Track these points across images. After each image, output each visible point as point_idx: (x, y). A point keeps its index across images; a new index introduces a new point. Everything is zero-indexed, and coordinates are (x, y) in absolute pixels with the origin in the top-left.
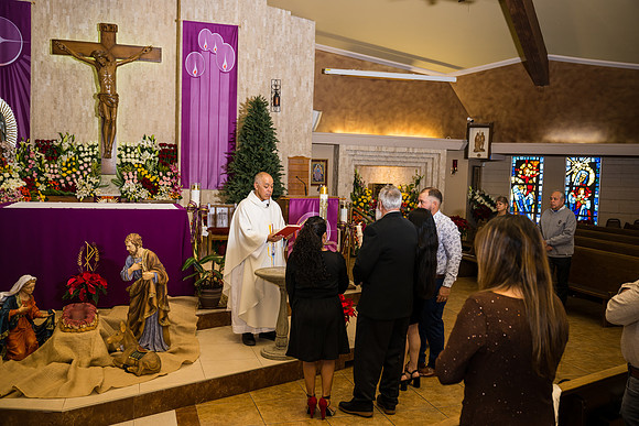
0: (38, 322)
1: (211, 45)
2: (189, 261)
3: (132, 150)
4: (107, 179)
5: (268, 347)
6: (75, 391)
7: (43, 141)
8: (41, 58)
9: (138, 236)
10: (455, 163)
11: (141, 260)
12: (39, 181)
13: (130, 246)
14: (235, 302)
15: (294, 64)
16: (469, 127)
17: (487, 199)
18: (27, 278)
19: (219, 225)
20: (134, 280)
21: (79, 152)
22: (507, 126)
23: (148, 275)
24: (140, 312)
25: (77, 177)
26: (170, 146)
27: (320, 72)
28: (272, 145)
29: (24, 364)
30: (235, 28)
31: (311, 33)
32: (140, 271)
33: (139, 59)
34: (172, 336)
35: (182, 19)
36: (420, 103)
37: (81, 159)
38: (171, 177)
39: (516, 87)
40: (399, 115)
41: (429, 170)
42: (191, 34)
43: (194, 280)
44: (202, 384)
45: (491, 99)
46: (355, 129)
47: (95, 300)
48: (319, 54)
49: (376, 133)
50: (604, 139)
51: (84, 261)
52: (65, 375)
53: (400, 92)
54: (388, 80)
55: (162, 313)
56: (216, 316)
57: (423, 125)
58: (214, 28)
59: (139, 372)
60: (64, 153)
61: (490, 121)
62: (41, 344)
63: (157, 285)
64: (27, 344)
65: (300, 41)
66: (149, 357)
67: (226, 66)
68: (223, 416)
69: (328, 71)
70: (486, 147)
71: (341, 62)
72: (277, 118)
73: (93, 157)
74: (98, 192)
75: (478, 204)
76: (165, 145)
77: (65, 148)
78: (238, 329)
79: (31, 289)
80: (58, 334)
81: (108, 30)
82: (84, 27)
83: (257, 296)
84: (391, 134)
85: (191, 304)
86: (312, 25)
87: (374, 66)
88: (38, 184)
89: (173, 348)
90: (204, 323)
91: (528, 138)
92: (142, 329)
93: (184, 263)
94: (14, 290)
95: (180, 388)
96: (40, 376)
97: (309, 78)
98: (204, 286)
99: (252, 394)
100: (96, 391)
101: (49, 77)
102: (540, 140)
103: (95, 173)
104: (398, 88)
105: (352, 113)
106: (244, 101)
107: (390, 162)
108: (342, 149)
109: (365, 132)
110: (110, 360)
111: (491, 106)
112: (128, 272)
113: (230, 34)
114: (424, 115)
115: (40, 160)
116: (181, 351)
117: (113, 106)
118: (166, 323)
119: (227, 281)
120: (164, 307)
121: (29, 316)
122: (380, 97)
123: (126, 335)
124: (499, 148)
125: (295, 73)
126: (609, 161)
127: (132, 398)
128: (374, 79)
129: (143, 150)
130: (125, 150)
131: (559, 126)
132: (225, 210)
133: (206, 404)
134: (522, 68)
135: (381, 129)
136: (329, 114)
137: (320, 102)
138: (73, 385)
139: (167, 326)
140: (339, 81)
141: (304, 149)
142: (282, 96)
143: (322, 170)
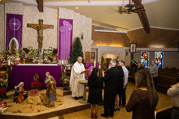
0: (24, 94)
1: (66, 24)
2: (61, 78)
3: (46, 50)
4: (40, 58)
5: (81, 100)
6: (34, 111)
7: (25, 48)
8: (25, 28)
9: (49, 73)
10: (127, 53)
11: (49, 79)
12: (24, 58)
13: (47, 75)
14: (73, 89)
15: (87, 29)
16: (130, 44)
17: (135, 62)
18: (22, 83)
19: (68, 69)
20: (48, 83)
21: (33, 51)
22: (140, 44)
23: (51, 82)
24: (49, 91)
25: (33, 57)
26: (56, 49)
27: (93, 31)
28: (81, 49)
29: (21, 104)
30: (72, 20)
31: (91, 21)
32: (49, 81)
33: (48, 28)
34: (57, 97)
35: (59, 18)
36: (118, 38)
37: (34, 53)
38: (56, 57)
39: (142, 34)
40: (112, 41)
41: (121, 55)
42: (61, 22)
43: (62, 83)
44: (65, 110)
45: (136, 37)
46: (102, 45)
47: (38, 88)
48: (93, 26)
49: (107, 46)
50: (164, 47)
51: (35, 79)
52: (31, 107)
53: (113, 35)
54: (110, 33)
55: (55, 92)
56: (68, 92)
57: (119, 44)
58: (67, 20)
59: (49, 107)
60: (30, 51)
61: (136, 43)
62: (25, 99)
63: (53, 85)
64: (22, 99)
65: (88, 23)
66: (52, 103)
67: (70, 29)
68: (70, 118)
69: (95, 30)
70: (135, 49)
71: (98, 28)
72: (82, 42)
73: (37, 52)
74: (38, 61)
75: (133, 63)
76: (54, 49)
77: (30, 50)
78: (73, 96)
79: (23, 86)
80: (29, 97)
81: (41, 21)
82: (35, 20)
83: (78, 87)
84: (111, 46)
85: (62, 89)
86: (91, 19)
87: (107, 29)
88: (23, 59)
89: (57, 100)
90: (65, 94)
91: (145, 47)
92: (50, 96)
93: (60, 79)
94: (18, 86)
95: (59, 111)
96: (25, 107)
97: (90, 32)
98: (65, 85)
99: (77, 112)
100: (39, 111)
101: (26, 33)
102: (148, 47)
103: (37, 56)
104: (112, 34)
105: (101, 41)
106: (74, 38)
107: (111, 53)
108: (99, 50)
109: (104, 45)
110: (42, 103)
111: (136, 39)
112: (46, 81)
113: (71, 22)
114: (119, 41)
115: (24, 53)
116: (59, 101)
117: (42, 39)
118: (56, 94)
119: (70, 83)
120: (55, 90)
121: (22, 92)
122: (108, 37)
123: (46, 97)
124: (138, 49)
125: (87, 31)
126: (166, 52)
127: (48, 113)
128: (106, 32)
129: (49, 50)
130: (45, 50)
131: (153, 44)
132: (70, 65)
133: (66, 115)
134: (143, 29)
135: (108, 45)
136: (95, 41)
137: (93, 38)
138: (33, 110)
139: (56, 95)
140: (98, 33)
141: (89, 50)
142: (83, 36)
143: (94, 55)
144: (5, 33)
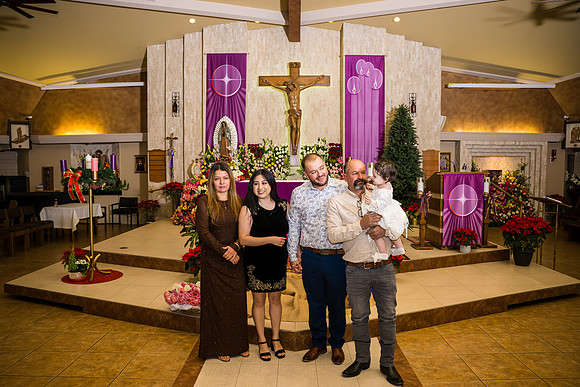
1: (365, 70)
3: (310, 149)
4: (294, 170)
7: (253, 145)
8: (252, 90)
15: (426, 82)
16: (566, 123)
21: (275, 152)
25: (275, 168)
26: (337, 145)
27: (445, 86)
28: (413, 140)
30: (383, 57)
31: (438, 57)
33: (315, 85)
35: (344, 54)
37: (277, 156)
38: (338, 167)
40: (505, 117)
41: (533, 158)
42: (351, 64)
46: (472, 128)
48: (444, 74)
49: (489, 131)
52: (291, 304)
53: (507, 99)
54: (498, 90)
57: (526, 123)
58: (367, 58)
60: (266, 152)
65: (429, 64)
67: (376, 85)
69: (451, 85)
71: (459, 78)
72: (417, 120)
73: (285, 154)
75: (575, 185)
76: (333, 144)
77: (266, 149)
81: (294, 66)
82: (278, 66)
84: (501, 131)
86: (438, 52)
87: (486, 80)
97: (438, 91)
99: (435, 328)
101: (256, 102)
103: (287, 166)
104: (505, 96)
105: (469, 116)
106: (390, 110)
107: (499, 153)
108: (463, 143)
109: (480, 130)
113: (379, 62)
114: (527, 115)
115: (251, 157)
117: (298, 118)
122: (492, 103)
125: (427, 88)
128: (486, 90)
129: (318, 148)
130: (306, 149)
133: (401, 334)
135: (493, 128)
136: (451, 118)
137: (445, 110)
138: (298, 311)
140: (458, 93)
141: (435, 145)
142: (417, 105)
143: (447, 161)
144: (205, 107)
